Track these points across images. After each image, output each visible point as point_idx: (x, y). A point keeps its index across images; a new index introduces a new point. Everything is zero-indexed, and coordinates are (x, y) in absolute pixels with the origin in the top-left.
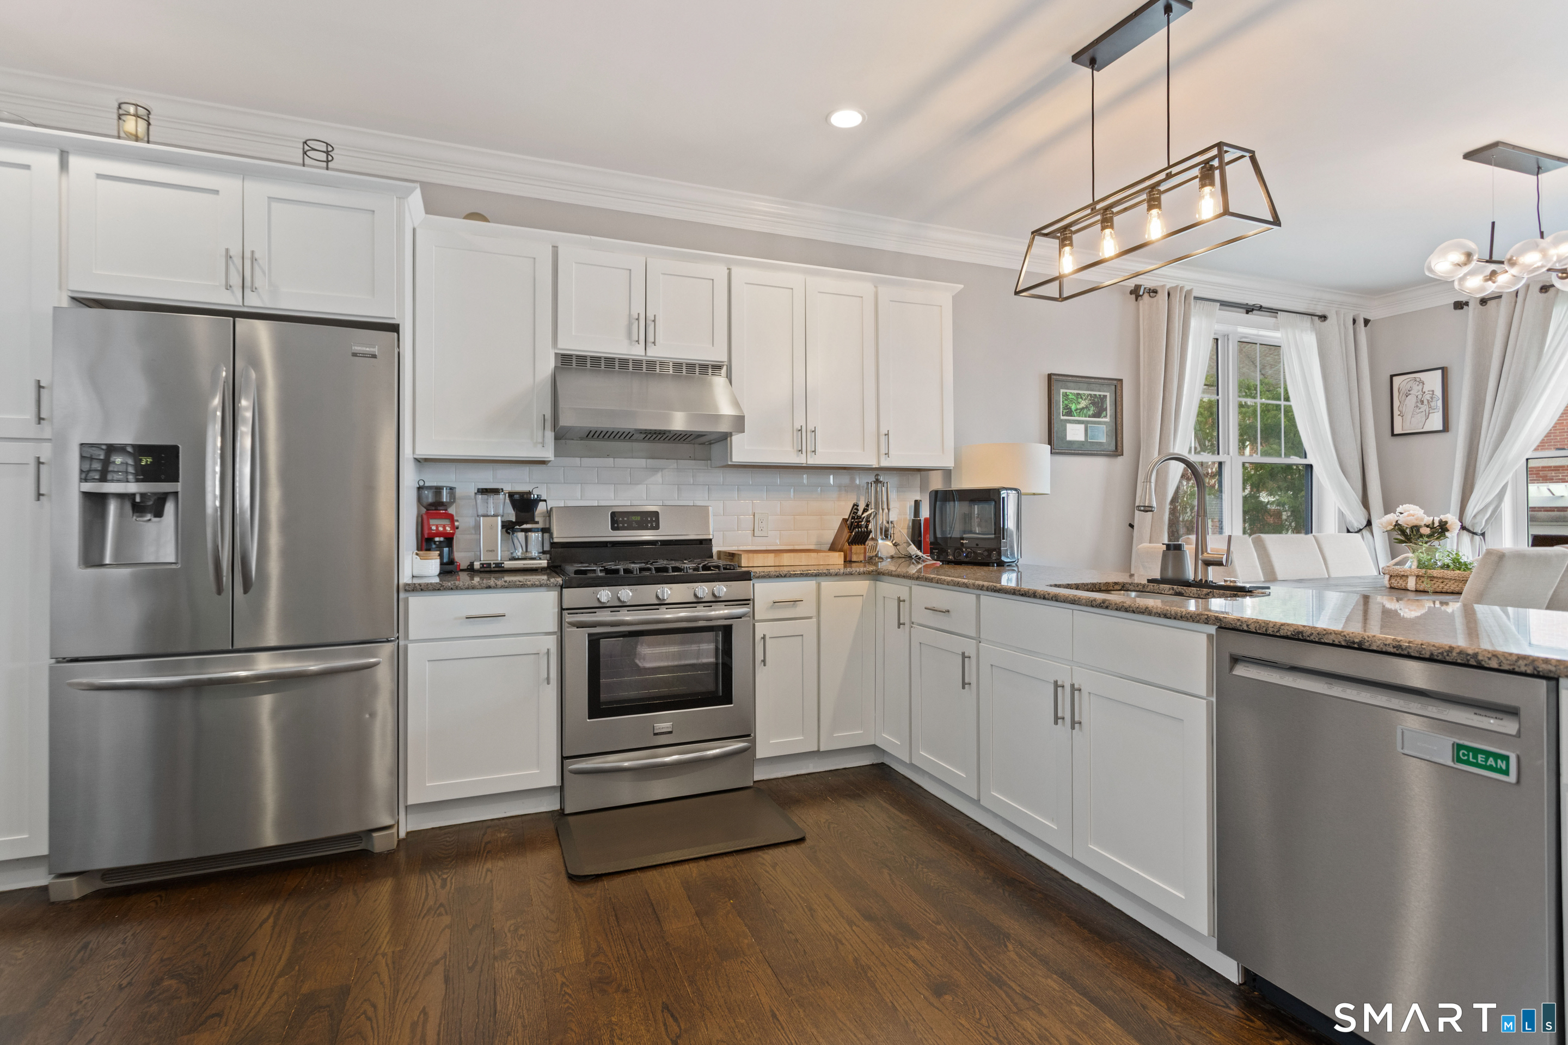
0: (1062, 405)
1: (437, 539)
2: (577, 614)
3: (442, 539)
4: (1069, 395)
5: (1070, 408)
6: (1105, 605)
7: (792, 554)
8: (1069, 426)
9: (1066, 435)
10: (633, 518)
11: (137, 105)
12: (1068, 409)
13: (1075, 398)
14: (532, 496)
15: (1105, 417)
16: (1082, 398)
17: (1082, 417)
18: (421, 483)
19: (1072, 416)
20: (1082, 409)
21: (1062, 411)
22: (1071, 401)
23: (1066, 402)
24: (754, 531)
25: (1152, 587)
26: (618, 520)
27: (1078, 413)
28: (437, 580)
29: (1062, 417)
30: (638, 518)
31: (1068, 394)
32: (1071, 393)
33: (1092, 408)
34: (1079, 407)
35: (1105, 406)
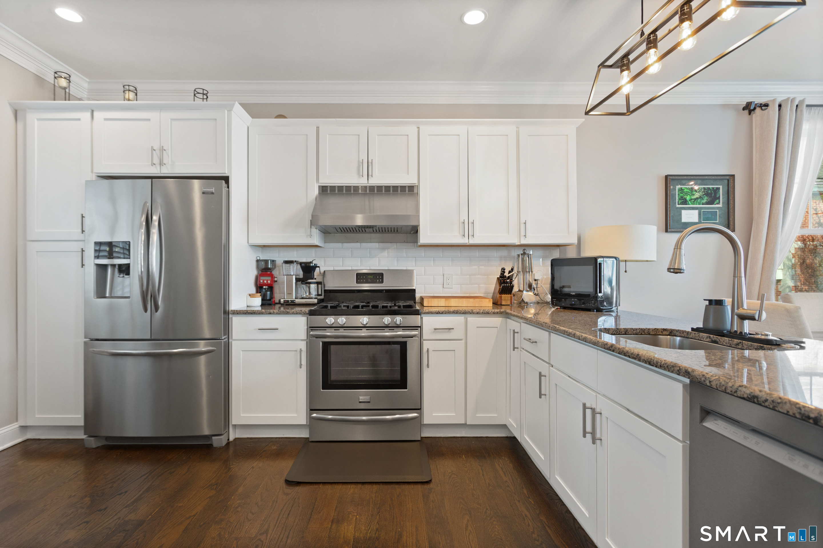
0: (678, 197)
1: (264, 287)
2: (317, 330)
3: (267, 287)
4: (684, 190)
5: (685, 199)
6: (612, 349)
7: (457, 300)
8: (684, 212)
9: (681, 218)
10: (369, 276)
11: (129, 86)
12: (683, 199)
13: (690, 191)
14: (311, 264)
15: (719, 203)
16: (696, 191)
17: (696, 205)
18: (258, 258)
19: (687, 205)
20: (696, 199)
21: (678, 202)
22: (686, 194)
23: (682, 195)
24: (443, 284)
25: (694, 334)
26: (361, 277)
27: (693, 202)
28: (259, 309)
29: (677, 206)
30: (372, 277)
31: (683, 188)
32: (685, 188)
33: (706, 198)
34: (693, 197)
35: (718, 196)
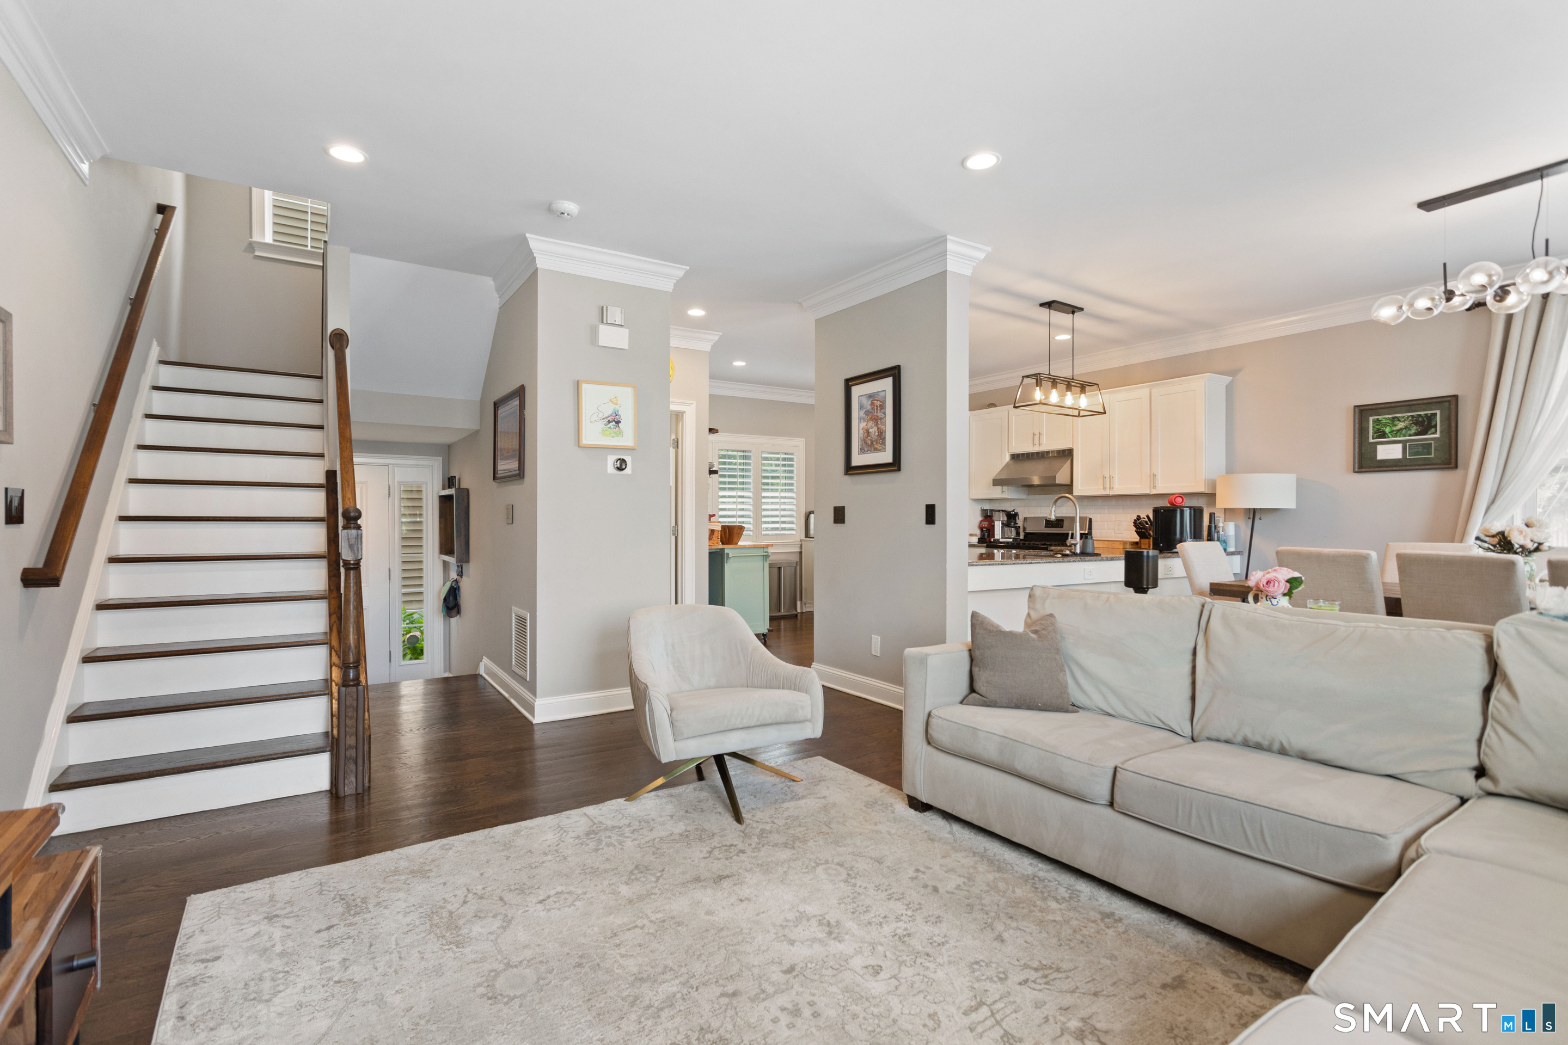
0: (1373, 430)
1: (984, 529)
4: (1382, 421)
5: (1383, 432)
8: (1379, 447)
9: (1376, 455)
12: (1380, 432)
13: (1391, 422)
14: (1015, 513)
15: (1435, 432)
16: (1399, 421)
17: (1400, 437)
19: (1385, 438)
20: (1398, 431)
21: (1373, 436)
22: (1384, 425)
23: (1378, 427)
26: (1048, 523)
27: (1394, 435)
29: (1371, 440)
31: (1380, 420)
32: (1384, 418)
33: (1415, 427)
34: (1394, 429)
35: (1433, 423)
